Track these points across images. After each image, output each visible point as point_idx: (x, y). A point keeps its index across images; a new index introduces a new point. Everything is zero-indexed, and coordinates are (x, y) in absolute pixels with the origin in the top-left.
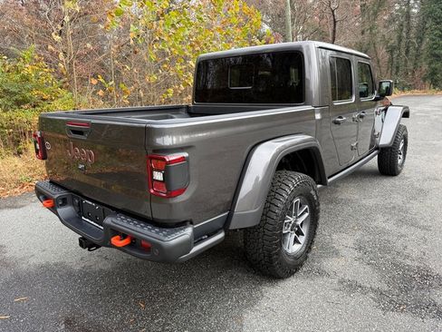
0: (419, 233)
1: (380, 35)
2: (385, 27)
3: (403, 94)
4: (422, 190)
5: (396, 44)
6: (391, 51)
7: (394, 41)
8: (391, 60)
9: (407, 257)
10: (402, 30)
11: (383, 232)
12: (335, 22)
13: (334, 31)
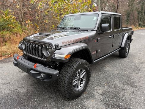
0: (132, 89)
1: (135, 7)
2: (137, 4)
3: (141, 28)
4: (138, 68)
5: (141, 11)
6: (139, 13)
7: (140, 10)
8: (138, 16)
9: (123, 101)
10: (143, 6)
11: (116, 87)
12: (118, 2)
13: (118, 6)
